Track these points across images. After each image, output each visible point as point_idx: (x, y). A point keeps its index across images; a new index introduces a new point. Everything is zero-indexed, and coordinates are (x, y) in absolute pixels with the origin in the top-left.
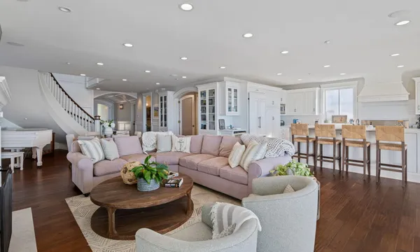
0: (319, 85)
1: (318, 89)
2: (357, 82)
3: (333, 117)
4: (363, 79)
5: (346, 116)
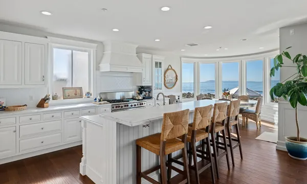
3: (64, 89)
4: (102, 44)
5: (81, 89)
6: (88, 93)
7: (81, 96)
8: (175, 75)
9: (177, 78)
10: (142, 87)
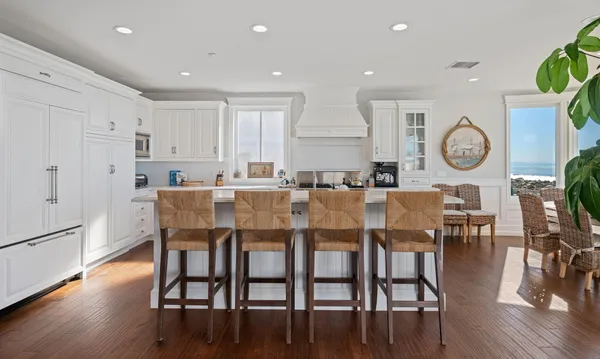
0: (224, 96)
1: (222, 104)
2: (291, 99)
3: (250, 165)
4: (301, 95)
5: (272, 164)
6: (282, 172)
7: (271, 175)
8: (482, 140)
9: (487, 148)
10: (379, 165)
